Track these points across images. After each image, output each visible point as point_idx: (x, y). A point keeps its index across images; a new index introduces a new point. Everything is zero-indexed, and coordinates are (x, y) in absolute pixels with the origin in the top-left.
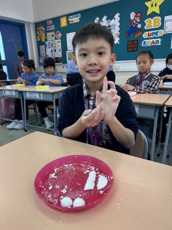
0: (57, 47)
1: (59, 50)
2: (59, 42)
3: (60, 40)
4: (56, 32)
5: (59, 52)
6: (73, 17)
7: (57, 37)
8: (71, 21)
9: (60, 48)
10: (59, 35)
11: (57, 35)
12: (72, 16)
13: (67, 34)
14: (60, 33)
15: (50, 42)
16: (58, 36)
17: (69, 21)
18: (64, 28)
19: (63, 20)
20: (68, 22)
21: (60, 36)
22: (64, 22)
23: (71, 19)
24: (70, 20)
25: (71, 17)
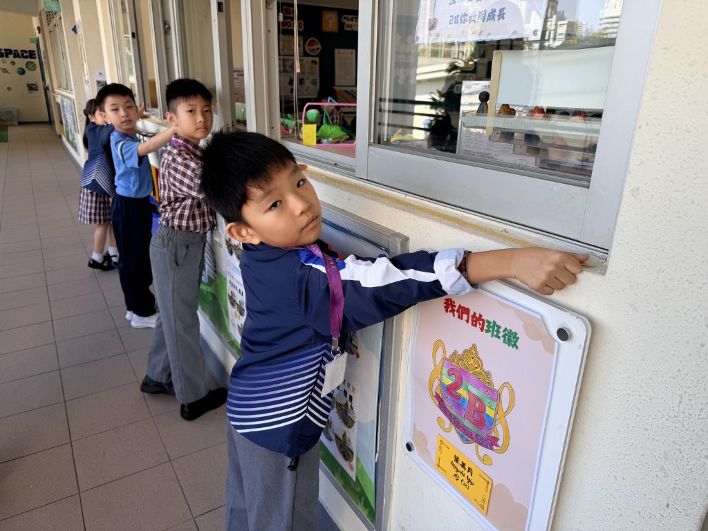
0: (309, 73)
1: (314, 83)
2: (314, 62)
3: (317, 59)
4: (308, 39)
5: (312, 87)
6: (352, 18)
7: (309, 50)
8: (348, 26)
9: (317, 76)
10: (316, 47)
11: (310, 44)
12: (351, 16)
13: (336, 50)
14: (317, 44)
15: (288, 60)
16: (313, 50)
17: (344, 23)
18: (330, 34)
19: (330, 18)
20: (341, 25)
21: (318, 49)
22: (331, 22)
23: (349, 20)
24: (346, 21)
25: (348, 16)
